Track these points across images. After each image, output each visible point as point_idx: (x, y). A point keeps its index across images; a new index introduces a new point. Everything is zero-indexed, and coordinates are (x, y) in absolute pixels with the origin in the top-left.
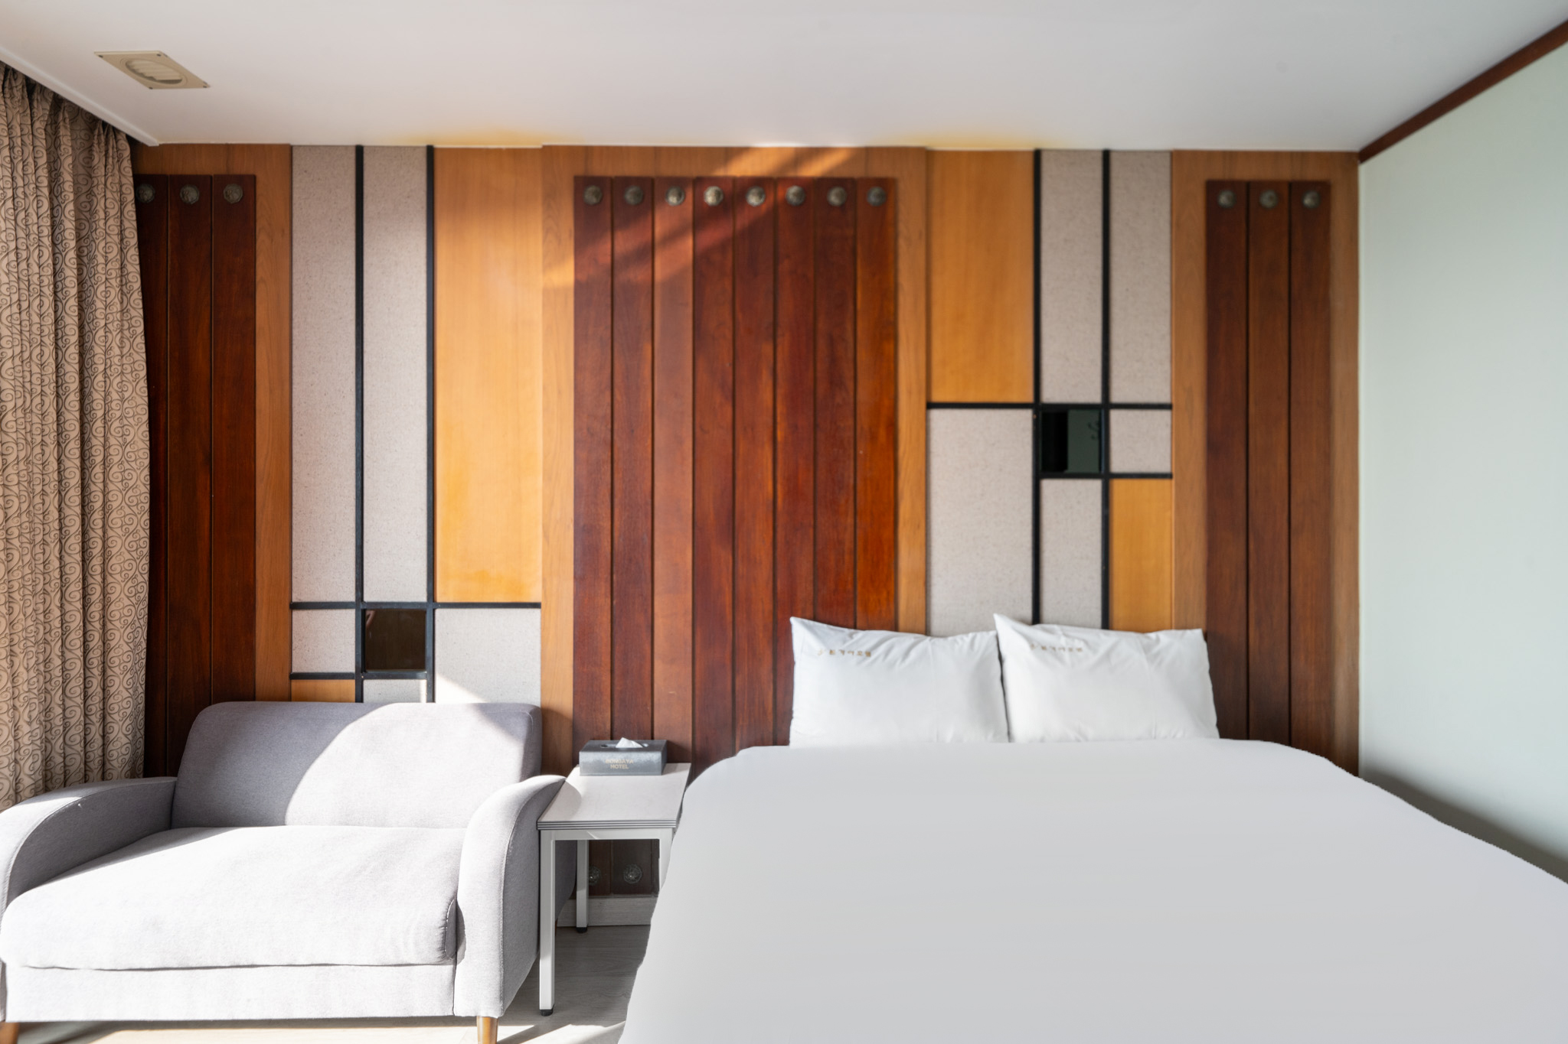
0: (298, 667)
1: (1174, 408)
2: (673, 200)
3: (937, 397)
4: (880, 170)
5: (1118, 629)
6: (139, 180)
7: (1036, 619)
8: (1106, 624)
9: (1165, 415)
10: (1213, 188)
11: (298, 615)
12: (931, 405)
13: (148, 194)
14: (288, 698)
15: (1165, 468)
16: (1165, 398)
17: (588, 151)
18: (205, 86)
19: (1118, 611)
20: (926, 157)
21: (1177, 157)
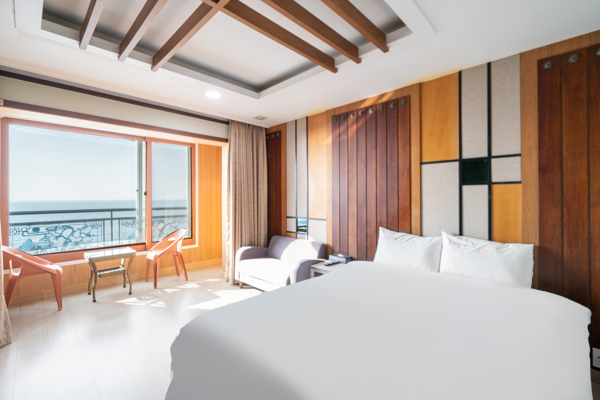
0: (288, 230)
1: (522, 155)
2: (352, 117)
3: (424, 160)
4: (405, 94)
5: (496, 241)
6: (267, 135)
7: (461, 234)
8: (490, 238)
9: (518, 159)
10: (541, 63)
11: (288, 219)
12: (422, 163)
13: (268, 137)
14: (286, 236)
15: (519, 179)
16: (518, 151)
17: (334, 110)
18: (267, 118)
19: (496, 234)
20: (420, 85)
21: (523, 55)
